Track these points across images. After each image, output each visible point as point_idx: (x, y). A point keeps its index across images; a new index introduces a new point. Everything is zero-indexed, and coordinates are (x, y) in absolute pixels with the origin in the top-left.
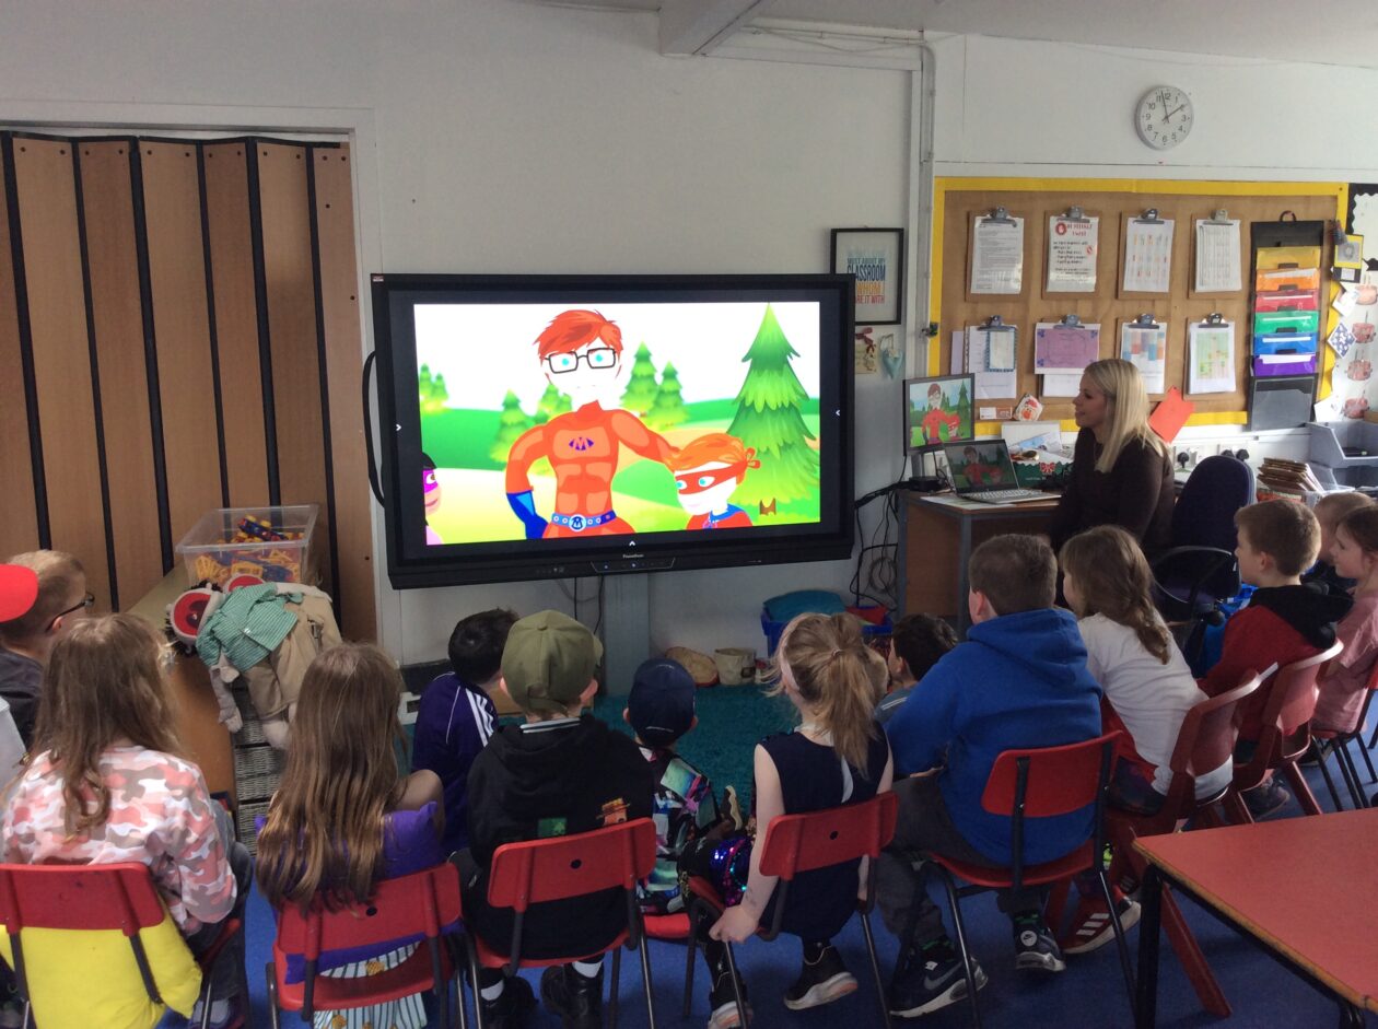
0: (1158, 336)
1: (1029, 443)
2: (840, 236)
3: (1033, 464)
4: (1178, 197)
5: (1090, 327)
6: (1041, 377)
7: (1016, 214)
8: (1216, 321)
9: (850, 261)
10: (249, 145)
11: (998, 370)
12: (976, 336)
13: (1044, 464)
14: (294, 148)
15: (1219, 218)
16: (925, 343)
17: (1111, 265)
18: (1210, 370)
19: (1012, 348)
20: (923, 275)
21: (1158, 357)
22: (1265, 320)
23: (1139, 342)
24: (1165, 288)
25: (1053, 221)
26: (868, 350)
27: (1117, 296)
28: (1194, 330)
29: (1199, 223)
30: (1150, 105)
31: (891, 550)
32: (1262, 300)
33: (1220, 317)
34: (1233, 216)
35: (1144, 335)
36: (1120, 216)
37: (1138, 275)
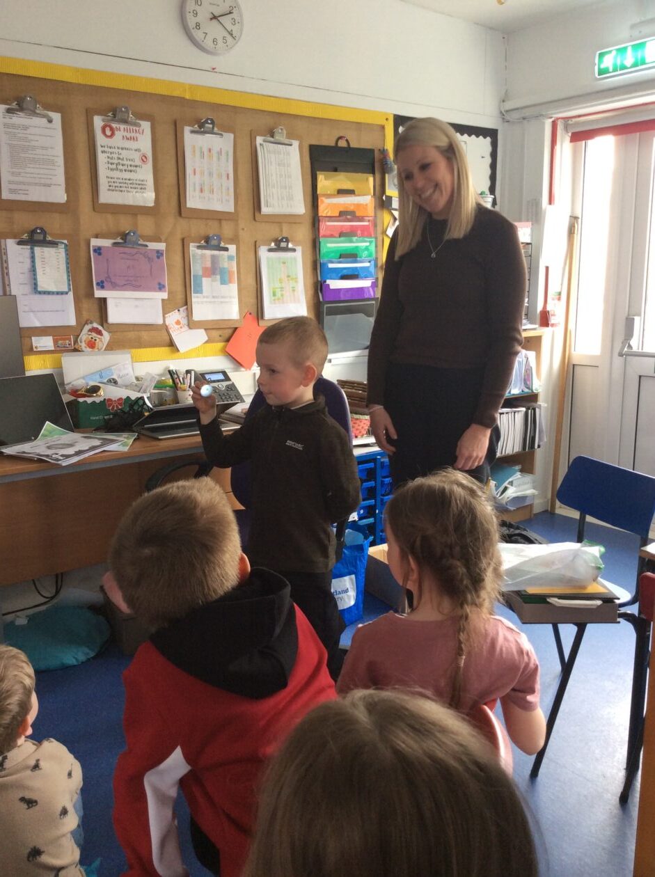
0: (229, 257)
1: (94, 377)
3: (98, 400)
4: (236, 110)
5: (153, 246)
7: (48, 107)
8: (283, 245)
11: (49, 293)
12: (16, 254)
13: (110, 400)
15: (278, 137)
17: (170, 178)
18: (282, 295)
19: (63, 266)
21: (230, 281)
22: (329, 245)
23: (209, 264)
24: (230, 208)
25: (98, 122)
27: (180, 213)
28: (263, 253)
29: (259, 140)
32: (325, 226)
33: (287, 241)
34: (291, 135)
35: (213, 258)
36: (175, 124)
37: (201, 191)
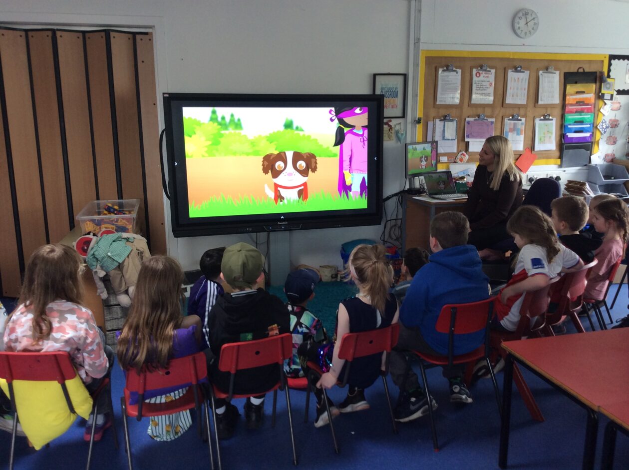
0: (521, 124)
1: (462, 173)
2: (378, 78)
3: (464, 182)
4: (531, 60)
5: (490, 120)
6: (468, 143)
7: (457, 68)
8: (547, 117)
9: (382, 88)
10: (107, 33)
11: (448, 140)
12: (439, 124)
13: (468, 182)
14: (127, 35)
15: (549, 70)
16: (416, 127)
17: (500, 92)
18: (544, 140)
19: (455, 129)
20: (415, 95)
21: (521, 134)
22: (569, 117)
23: (512, 127)
24: (525, 102)
25: (475, 71)
26: (389, 130)
27: (503, 106)
28: (537, 122)
29: (541, 72)
30: (519, 18)
31: (399, 222)
32: (568, 108)
33: (549, 116)
34: (556, 69)
35: (515, 124)
36: (505, 69)
37: (513, 96)
